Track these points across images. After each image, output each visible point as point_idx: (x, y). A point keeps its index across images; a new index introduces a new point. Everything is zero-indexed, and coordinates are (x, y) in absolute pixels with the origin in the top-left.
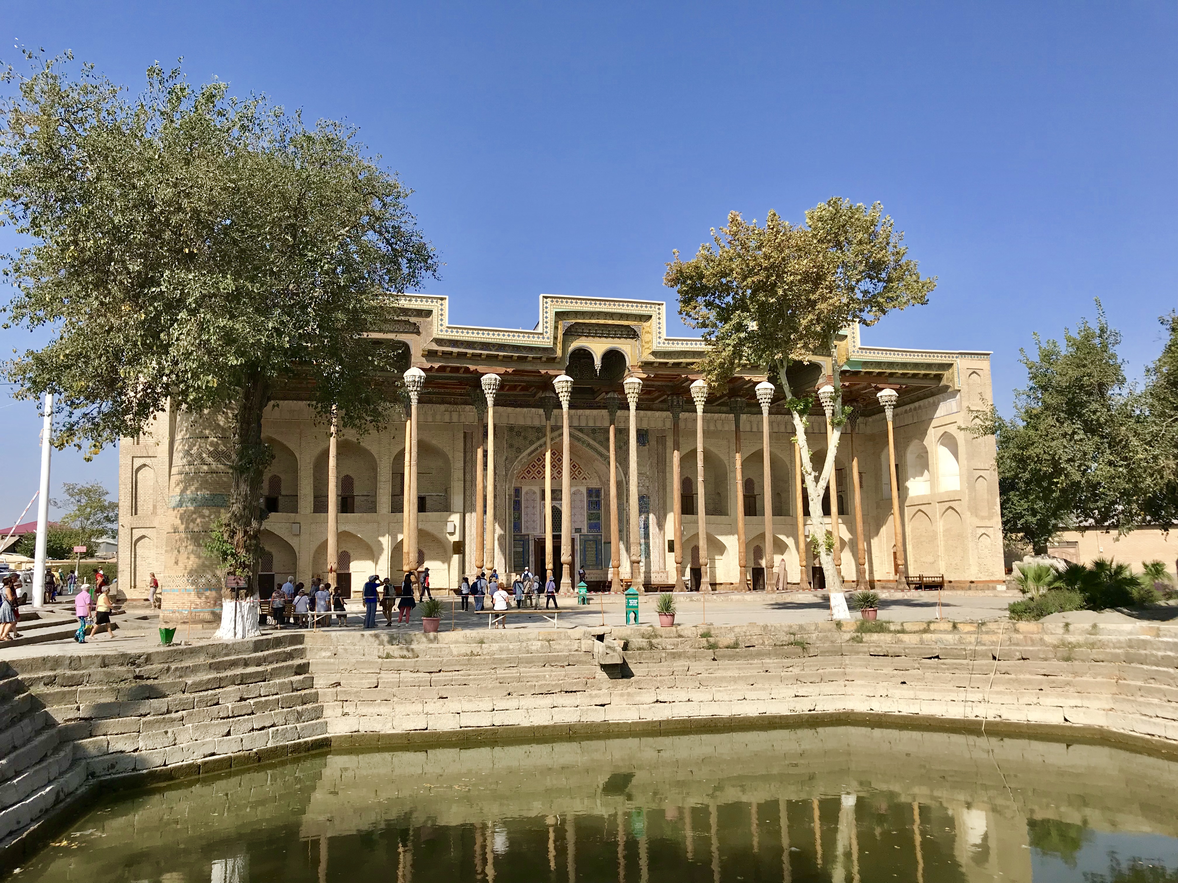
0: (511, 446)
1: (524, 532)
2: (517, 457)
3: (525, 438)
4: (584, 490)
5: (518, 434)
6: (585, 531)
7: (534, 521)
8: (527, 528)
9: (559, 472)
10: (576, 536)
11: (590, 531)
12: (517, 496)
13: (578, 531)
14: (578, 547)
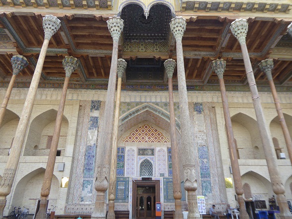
1: (125, 176)
4: (166, 149)
6: (167, 175)
7: (133, 169)
8: (128, 173)
9: (149, 138)
10: (161, 179)
11: (169, 176)
12: (122, 153)
13: (162, 175)
14: (162, 186)
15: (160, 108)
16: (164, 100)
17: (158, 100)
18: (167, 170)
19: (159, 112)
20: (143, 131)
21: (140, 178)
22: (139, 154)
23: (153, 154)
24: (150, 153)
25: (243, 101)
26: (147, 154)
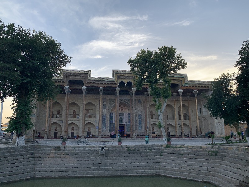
1: (114, 123)
2: (111, 106)
3: (113, 102)
4: (128, 114)
9: (122, 110)
10: (126, 124)
11: (129, 123)
12: (112, 115)
13: (126, 123)
14: (126, 127)
18: (128, 121)
19: (126, 103)
23: (123, 115)
26: (121, 115)
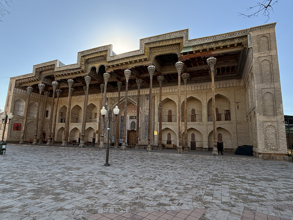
0: (111, 103)
2: (112, 106)
3: (115, 101)
5: (113, 100)
9: (134, 111)
12: (123, 118)
15: (131, 99)
16: (132, 95)
17: (130, 95)
19: (131, 100)
20: (132, 107)
21: (130, 130)
22: (130, 119)
24: (135, 118)
25: (169, 91)
26: (133, 119)
